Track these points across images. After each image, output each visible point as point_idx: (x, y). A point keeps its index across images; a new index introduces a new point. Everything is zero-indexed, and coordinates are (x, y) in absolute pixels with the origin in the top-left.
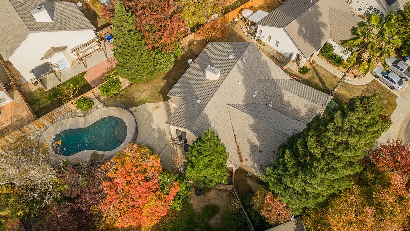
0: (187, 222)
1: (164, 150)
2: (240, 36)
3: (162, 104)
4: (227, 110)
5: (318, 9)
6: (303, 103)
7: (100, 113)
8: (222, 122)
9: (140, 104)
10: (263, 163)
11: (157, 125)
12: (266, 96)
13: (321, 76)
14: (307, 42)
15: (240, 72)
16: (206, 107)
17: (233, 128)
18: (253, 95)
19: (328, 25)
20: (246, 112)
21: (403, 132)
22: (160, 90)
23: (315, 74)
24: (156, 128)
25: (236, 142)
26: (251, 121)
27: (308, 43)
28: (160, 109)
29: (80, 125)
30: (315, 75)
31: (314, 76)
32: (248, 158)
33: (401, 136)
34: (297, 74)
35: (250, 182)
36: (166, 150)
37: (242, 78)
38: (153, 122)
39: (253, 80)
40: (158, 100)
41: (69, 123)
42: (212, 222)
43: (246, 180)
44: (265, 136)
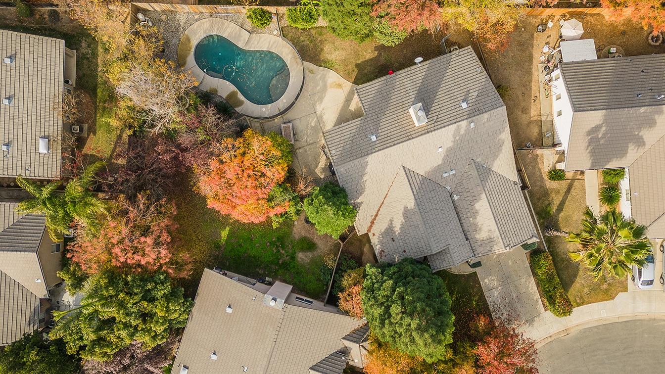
0: (278, 238)
1: (309, 147)
2: (532, 54)
3: (348, 85)
4: (396, 172)
5: (656, 117)
6: (489, 226)
7: (271, 43)
8: (378, 181)
9: (323, 65)
10: (386, 251)
11: (323, 109)
12: (461, 184)
13: (569, 198)
14: (588, 151)
15: (454, 136)
16: (373, 154)
17: (387, 194)
18: (446, 173)
19: (647, 147)
20: (414, 190)
21: (581, 328)
22: (359, 62)
23: (565, 190)
24: (318, 113)
25: (379, 210)
26: (411, 204)
27: (589, 153)
28: (341, 90)
29: (239, 42)
30: (563, 192)
31: (561, 192)
32: (377, 234)
33: (572, 330)
34: (543, 172)
35: (366, 249)
36: (310, 149)
37: (450, 144)
38: (322, 101)
39: (462, 155)
40: (347, 76)
41: (229, 30)
42: (300, 256)
43: (365, 245)
44: (411, 231)
